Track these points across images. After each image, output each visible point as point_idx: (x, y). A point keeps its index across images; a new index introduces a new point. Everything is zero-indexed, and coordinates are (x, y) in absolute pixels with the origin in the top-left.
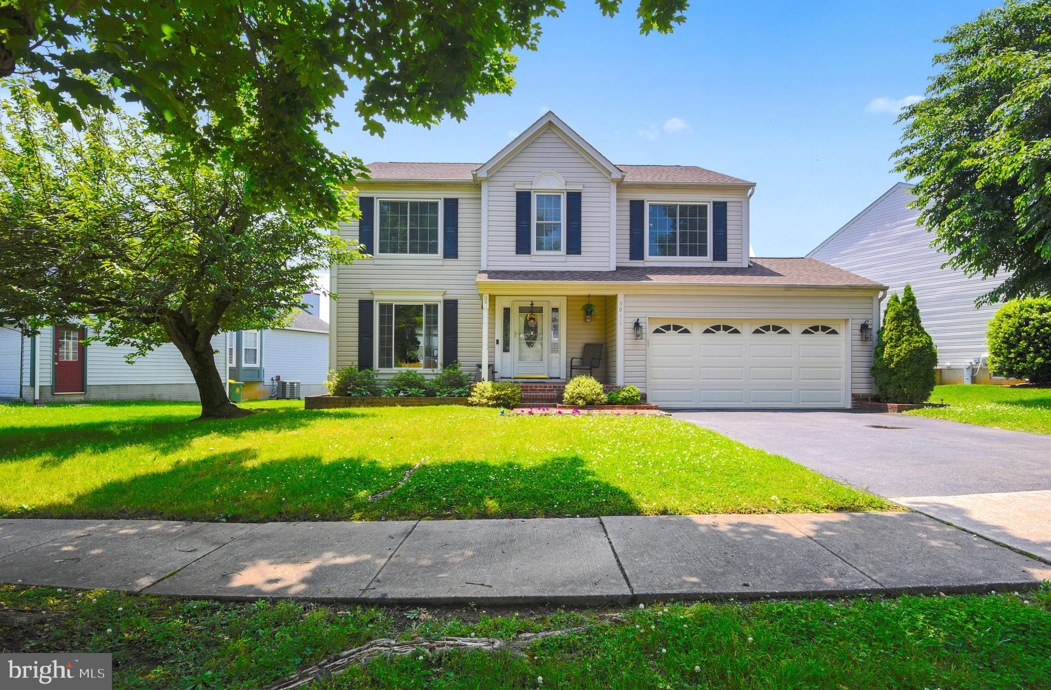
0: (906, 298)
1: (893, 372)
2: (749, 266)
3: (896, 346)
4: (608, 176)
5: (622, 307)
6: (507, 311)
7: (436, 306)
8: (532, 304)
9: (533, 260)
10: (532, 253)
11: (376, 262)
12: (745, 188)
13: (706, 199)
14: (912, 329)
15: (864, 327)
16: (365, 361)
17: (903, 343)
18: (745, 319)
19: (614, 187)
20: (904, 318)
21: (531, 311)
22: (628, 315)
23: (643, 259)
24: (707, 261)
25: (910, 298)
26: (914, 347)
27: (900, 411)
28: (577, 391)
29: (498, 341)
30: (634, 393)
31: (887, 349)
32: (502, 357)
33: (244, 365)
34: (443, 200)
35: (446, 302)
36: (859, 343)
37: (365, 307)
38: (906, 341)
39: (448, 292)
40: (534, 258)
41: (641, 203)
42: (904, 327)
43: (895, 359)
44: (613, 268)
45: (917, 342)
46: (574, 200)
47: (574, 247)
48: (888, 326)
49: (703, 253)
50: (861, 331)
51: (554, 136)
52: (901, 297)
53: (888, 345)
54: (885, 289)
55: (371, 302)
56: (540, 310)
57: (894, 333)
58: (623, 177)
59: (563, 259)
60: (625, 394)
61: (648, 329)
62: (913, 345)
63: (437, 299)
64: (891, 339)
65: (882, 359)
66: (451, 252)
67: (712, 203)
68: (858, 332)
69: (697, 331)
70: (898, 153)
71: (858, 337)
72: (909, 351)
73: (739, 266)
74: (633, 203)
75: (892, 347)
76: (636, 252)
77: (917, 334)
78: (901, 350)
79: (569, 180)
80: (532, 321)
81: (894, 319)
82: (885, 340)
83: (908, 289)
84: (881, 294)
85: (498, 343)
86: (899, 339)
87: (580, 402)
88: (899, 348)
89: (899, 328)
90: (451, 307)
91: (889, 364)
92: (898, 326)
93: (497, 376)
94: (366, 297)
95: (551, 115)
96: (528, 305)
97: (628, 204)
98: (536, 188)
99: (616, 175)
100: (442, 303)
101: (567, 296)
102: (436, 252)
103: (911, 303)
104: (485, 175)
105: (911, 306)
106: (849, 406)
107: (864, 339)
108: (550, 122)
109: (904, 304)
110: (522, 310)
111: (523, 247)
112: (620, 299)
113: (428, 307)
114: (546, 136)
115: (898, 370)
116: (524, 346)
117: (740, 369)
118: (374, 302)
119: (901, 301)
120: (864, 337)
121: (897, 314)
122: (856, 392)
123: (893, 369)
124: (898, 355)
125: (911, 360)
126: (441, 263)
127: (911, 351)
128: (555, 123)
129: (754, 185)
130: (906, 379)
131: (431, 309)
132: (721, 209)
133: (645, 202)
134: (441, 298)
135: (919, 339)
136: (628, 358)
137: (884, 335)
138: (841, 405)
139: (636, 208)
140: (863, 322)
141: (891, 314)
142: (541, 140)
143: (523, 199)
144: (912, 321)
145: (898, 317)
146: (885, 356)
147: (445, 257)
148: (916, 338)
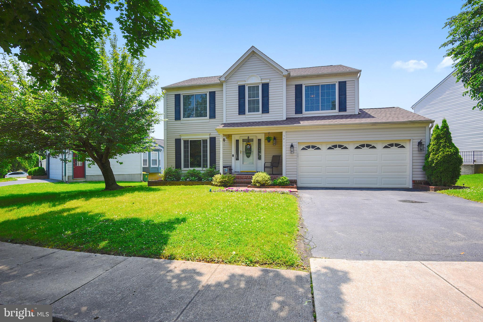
0: (442, 126)
1: (434, 169)
2: (359, 114)
3: (436, 154)
4: (281, 74)
5: (285, 137)
6: (237, 141)
7: (207, 140)
8: (248, 138)
9: (247, 117)
10: (246, 114)
11: (182, 122)
12: (356, 73)
13: (335, 81)
14: (445, 144)
15: (420, 144)
16: (178, 165)
17: (440, 152)
18: (351, 141)
19: (284, 79)
20: (441, 138)
21: (248, 141)
22: (287, 141)
23: (302, 113)
24: (336, 112)
25: (445, 126)
26: (446, 154)
27: (435, 191)
28: (257, 179)
29: (233, 155)
30: (285, 180)
31: (431, 156)
32: (235, 162)
33: (152, 166)
34: (209, 92)
35: (211, 138)
36: (417, 152)
37: (178, 141)
38: (442, 151)
39: (211, 134)
40: (247, 116)
41: (301, 86)
42: (441, 143)
43: (435, 161)
44: (285, 119)
45: (448, 151)
46: (266, 87)
47: (266, 110)
48: (432, 143)
49: (334, 108)
50: (418, 146)
51: (255, 57)
52: (440, 126)
53: (432, 154)
54: (432, 122)
55: (180, 140)
56: (252, 140)
57: (435, 146)
58: (290, 73)
59: (260, 116)
60: (280, 180)
61: (298, 148)
62: (445, 153)
63: (207, 137)
64: (433, 150)
65: (428, 161)
66: (213, 116)
67: (338, 83)
68: (417, 146)
69: (324, 148)
70: (445, 45)
71: (417, 149)
72: (443, 157)
73: (353, 114)
74: (296, 86)
75: (433, 154)
76: (299, 110)
77: (448, 147)
78: (438, 156)
79: (262, 78)
80: (248, 146)
81: (435, 139)
82: (430, 151)
83: (444, 122)
84: (431, 125)
85: (233, 156)
86: (438, 150)
87: (257, 184)
88: (437, 155)
89: (438, 144)
90: (213, 140)
91: (431, 164)
92: (437, 143)
93: (233, 171)
94: (178, 137)
95: (253, 48)
96: (247, 138)
97: (294, 86)
98: (247, 83)
99: (285, 73)
100: (209, 138)
101: (265, 133)
102: (206, 116)
103: (445, 129)
104: (224, 79)
105: (445, 131)
106: (411, 187)
107: (419, 150)
108: (253, 51)
109: (442, 130)
110: (244, 141)
111: (242, 111)
112: (284, 134)
113: (204, 141)
114: (252, 58)
115: (437, 168)
116: (245, 157)
117: (348, 167)
118: (181, 139)
119: (440, 128)
120: (419, 149)
121: (437, 136)
122: (414, 179)
123: (434, 166)
124: (437, 159)
125: (444, 162)
126: (208, 121)
127: (444, 157)
128: (256, 52)
129: (361, 71)
130: (441, 173)
131: (205, 141)
132: (343, 86)
133: (303, 85)
134: (208, 137)
135: (449, 150)
136: (288, 162)
137: (430, 148)
138: (407, 186)
139: (298, 88)
140: (419, 141)
141: (434, 136)
142: (250, 60)
143: (241, 89)
144: (446, 140)
145: (438, 138)
146: (430, 159)
147: (210, 118)
148: (447, 149)
